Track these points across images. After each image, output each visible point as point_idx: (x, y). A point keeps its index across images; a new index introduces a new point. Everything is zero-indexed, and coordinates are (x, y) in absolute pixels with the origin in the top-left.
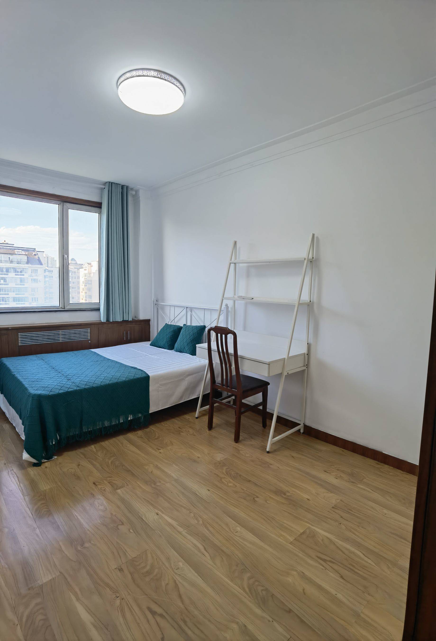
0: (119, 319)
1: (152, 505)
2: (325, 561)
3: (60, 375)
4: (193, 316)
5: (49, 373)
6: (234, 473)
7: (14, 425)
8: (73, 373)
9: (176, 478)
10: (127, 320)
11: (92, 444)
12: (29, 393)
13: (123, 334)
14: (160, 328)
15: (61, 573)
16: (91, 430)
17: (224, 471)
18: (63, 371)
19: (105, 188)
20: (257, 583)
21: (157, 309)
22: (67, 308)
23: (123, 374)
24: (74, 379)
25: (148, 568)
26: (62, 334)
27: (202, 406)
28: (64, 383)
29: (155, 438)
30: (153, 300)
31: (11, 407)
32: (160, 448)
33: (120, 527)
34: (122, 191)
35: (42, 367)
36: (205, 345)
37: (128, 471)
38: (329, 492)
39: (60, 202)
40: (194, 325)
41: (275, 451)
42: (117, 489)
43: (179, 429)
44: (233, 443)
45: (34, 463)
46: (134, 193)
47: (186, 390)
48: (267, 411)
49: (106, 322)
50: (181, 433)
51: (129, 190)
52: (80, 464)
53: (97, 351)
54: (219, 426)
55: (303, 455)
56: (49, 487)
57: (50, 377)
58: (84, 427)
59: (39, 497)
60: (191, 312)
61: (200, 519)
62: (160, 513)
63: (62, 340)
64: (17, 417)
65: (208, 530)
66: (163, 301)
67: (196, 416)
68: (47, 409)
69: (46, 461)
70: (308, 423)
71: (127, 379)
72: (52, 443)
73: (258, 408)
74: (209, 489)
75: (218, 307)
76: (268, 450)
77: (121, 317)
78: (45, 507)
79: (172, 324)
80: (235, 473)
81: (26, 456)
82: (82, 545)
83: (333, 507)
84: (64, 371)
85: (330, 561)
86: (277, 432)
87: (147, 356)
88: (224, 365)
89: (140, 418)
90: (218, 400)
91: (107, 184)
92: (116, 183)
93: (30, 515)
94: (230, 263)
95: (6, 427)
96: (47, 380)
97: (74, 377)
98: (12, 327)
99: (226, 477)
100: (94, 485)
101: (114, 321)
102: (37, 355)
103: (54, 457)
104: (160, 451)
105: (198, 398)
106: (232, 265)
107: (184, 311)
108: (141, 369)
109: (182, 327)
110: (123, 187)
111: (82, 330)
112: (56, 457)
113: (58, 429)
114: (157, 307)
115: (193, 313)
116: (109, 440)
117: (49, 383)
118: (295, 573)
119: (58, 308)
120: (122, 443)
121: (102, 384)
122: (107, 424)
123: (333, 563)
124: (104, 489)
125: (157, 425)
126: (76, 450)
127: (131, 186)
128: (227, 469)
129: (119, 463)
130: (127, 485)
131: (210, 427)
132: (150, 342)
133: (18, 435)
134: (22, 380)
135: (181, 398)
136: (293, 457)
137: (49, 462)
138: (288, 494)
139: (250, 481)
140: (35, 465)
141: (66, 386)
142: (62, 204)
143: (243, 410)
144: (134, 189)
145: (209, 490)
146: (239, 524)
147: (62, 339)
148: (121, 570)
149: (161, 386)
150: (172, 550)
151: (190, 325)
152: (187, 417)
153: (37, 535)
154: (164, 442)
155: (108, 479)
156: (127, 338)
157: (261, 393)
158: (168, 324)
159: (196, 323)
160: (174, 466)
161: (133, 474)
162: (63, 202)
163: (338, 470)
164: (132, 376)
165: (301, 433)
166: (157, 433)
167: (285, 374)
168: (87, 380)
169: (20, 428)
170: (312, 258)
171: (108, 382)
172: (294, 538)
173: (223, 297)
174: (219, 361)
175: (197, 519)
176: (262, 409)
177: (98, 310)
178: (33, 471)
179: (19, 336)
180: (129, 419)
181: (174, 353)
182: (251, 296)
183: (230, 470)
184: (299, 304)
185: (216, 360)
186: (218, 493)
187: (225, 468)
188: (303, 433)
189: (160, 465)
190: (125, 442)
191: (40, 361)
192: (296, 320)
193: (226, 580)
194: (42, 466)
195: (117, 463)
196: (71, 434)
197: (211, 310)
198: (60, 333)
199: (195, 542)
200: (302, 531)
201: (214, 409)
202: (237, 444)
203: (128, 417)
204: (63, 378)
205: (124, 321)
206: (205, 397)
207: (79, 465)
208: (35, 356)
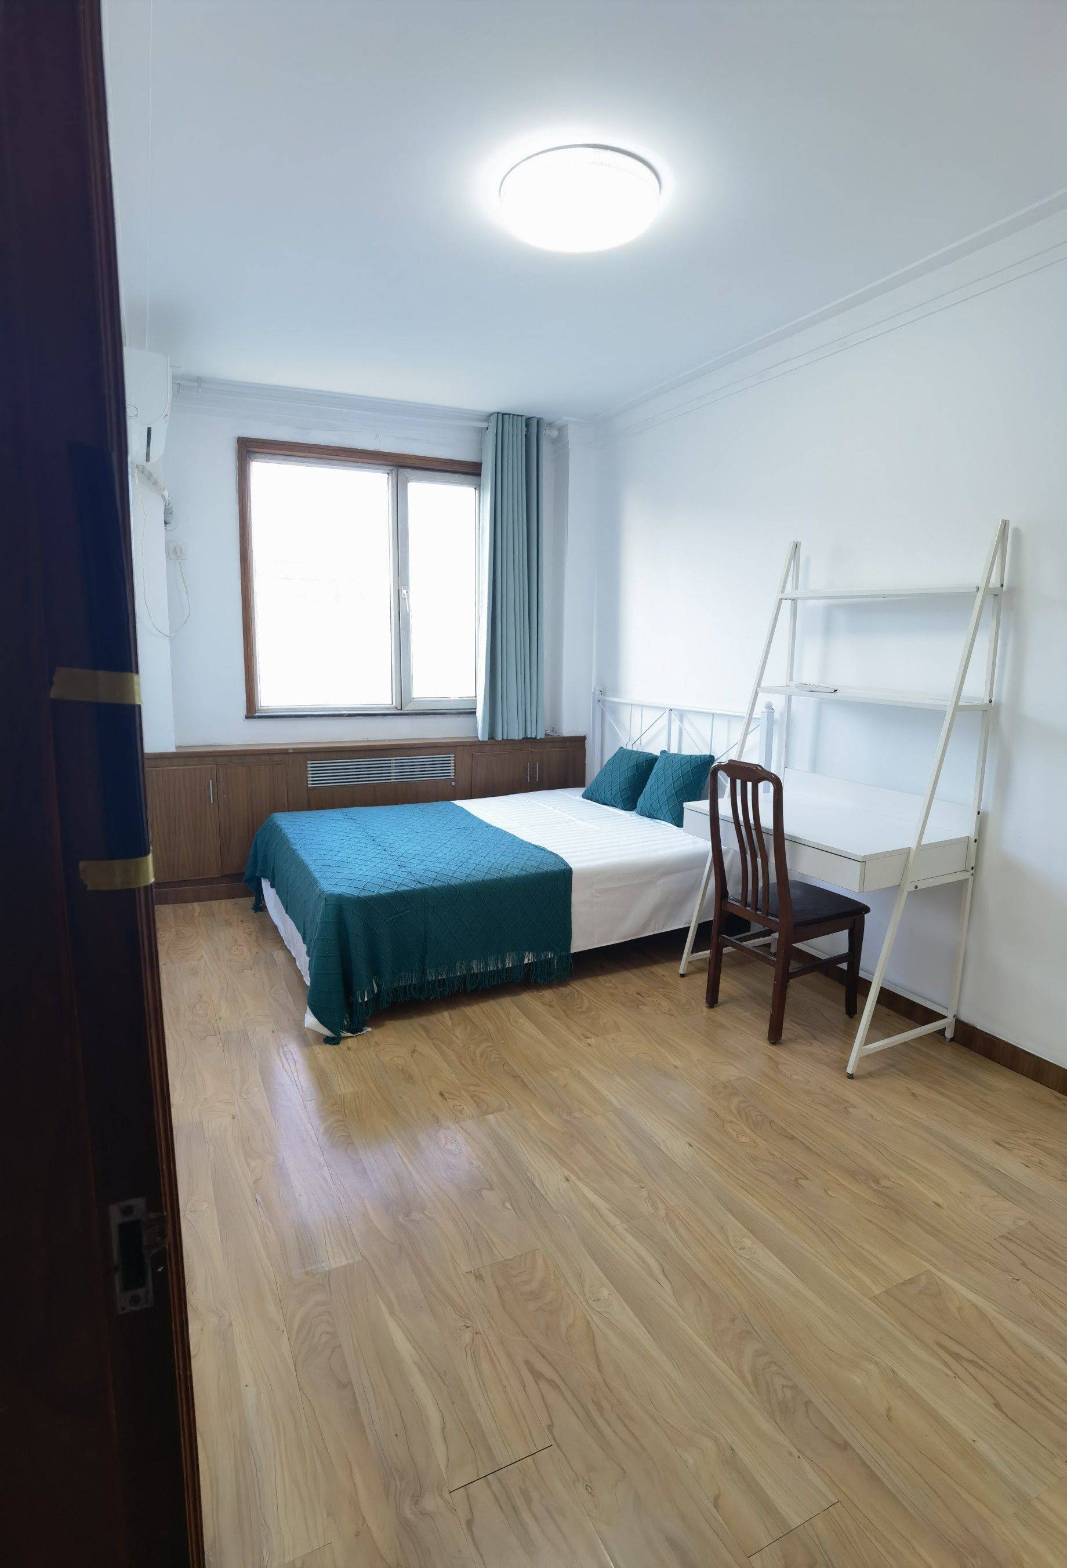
0: (516, 734)
1: (559, 1159)
2: (957, 1357)
3: (384, 854)
4: (684, 731)
5: (363, 849)
6: (757, 1113)
7: (293, 954)
8: (412, 852)
9: (620, 1107)
10: (534, 736)
11: (446, 1009)
12: (320, 890)
13: (525, 768)
14: (608, 756)
15: (364, 1257)
16: (444, 979)
17: (733, 1107)
18: (392, 846)
19: (487, 428)
20: (774, 1368)
21: (603, 712)
22: (408, 708)
23: (515, 860)
24: (413, 866)
25: (535, 1285)
26: (395, 766)
27: (695, 949)
28: (392, 872)
29: (580, 1010)
30: (593, 691)
31: (287, 916)
32: (588, 1034)
33: (485, 1193)
34: (527, 432)
35: (351, 835)
36: (704, 805)
37: (515, 1077)
38: (998, 1196)
39: (391, 468)
40: (685, 754)
41: (870, 1075)
42: (487, 1113)
43: (639, 996)
44: (763, 1044)
45: (327, 1037)
46: (555, 433)
47: (657, 909)
48: (860, 975)
49: (487, 740)
50: (640, 1007)
51: (543, 427)
52: (416, 1048)
53: (469, 805)
54: (732, 999)
55: (941, 1093)
56: (352, 1090)
57: (363, 858)
58: (428, 971)
59: (333, 1106)
60: (681, 721)
61: (660, 1205)
62: (573, 1178)
63: (396, 779)
64: (298, 937)
65: (676, 1231)
66: (616, 691)
67: (681, 971)
68: (355, 925)
69: (349, 1034)
70: (967, 1017)
71: (523, 873)
72: (363, 999)
73: (839, 966)
74: (692, 1142)
75: (744, 710)
76: (849, 1070)
77: (521, 728)
78: (341, 1128)
79: (635, 749)
80: (759, 1114)
81: (310, 1020)
82: (407, 1215)
83: (1003, 1237)
84: (395, 846)
85: (971, 1362)
86: (878, 1029)
87: (572, 823)
88: (749, 857)
89: (549, 962)
90: (732, 939)
91: (493, 419)
92: (513, 415)
93: (314, 1138)
94: (781, 599)
95: (279, 956)
96: (357, 865)
97: (412, 861)
98: (293, 749)
99: (735, 1120)
100: (440, 1097)
101: (505, 738)
102: (344, 809)
103: (366, 1028)
104: (589, 1041)
105: (688, 928)
106: (787, 605)
107: (664, 720)
108: (554, 852)
109: (658, 757)
110: (528, 421)
111: (439, 758)
112: (370, 1029)
113: (375, 971)
114: (602, 708)
115: (687, 726)
116: (480, 1004)
117: (361, 872)
118: (872, 1367)
119: (388, 709)
120: (508, 1015)
121: (469, 880)
122: (477, 967)
123: (982, 1368)
124: (460, 1108)
125: (589, 981)
126: (411, 1017)
127: (547, 417)
128: (740, 1102)
129: (497, 1056)
130: (510, 1108)
131: (712, 999)
132: (582, 790)
133: (301, 977)
134: (309, 862)
135: (645, 926)
136: (914, 1095)
137: (355, 1039)
138: (888, 1184)
139: (792, 1138)
140: (328, 1041)
141: (394, 879)
142: (396, 471)
143: (794, 966)
144: (554, 424)
145: (690, 1145)
146: (751, 1231)
147: (395, 776)
148: (479, 1277)
149: (598, 895)
150: (589, 1258)
151: (676, 752)
152: (659, 970)
153: (324, 1178)
154: (601, 1022)
155: (472, 1088)
156: (533, 777)
157: (848, 930)
158: (625, 747)
159: (693, 747)
160: (618, 1079)
161: (525, 1086)
162: (397, 469)
163: (1034, 1145)
164: (532, 866)
165: (947, 1040)
166: (586, 1001)
167: (909, 887)
168: (439, 869)
169: (303, 962)
170: (999, 586)
171: (480, 877)
172: (884, 1290)
173: (759, 685)
174: (736, 847)
175: (654, 1205)
176: (846, 969)
177: (473, 713)
178: (325, 1052)
179: (309, 767)
180: (526, 961)
181: (634, 818)
182: (833, 682)
183: (748, 1106)
184: (957, 708)
185: (730, 844)
186: (710, 1154)
187: (735, 1100)
188: (952, 1040)
189: (584, 1073)
190: (515, 1011)
191: (347, 823)
192: (948, 750)
193: (702, 1343)
194: (341, 1045)
195: (493, 1056)
196: (402, 984)
197: (729, 718)
198: (393, 763)
199: (643, 1252)
200: (910, 1277)
201: (724, 958)
202: (773, 1048)
203: (524, 957)
204: (389, 862)
205: (526, 739)
206: (703, 928)
207: (414, 1051)
208: (338, 810)
